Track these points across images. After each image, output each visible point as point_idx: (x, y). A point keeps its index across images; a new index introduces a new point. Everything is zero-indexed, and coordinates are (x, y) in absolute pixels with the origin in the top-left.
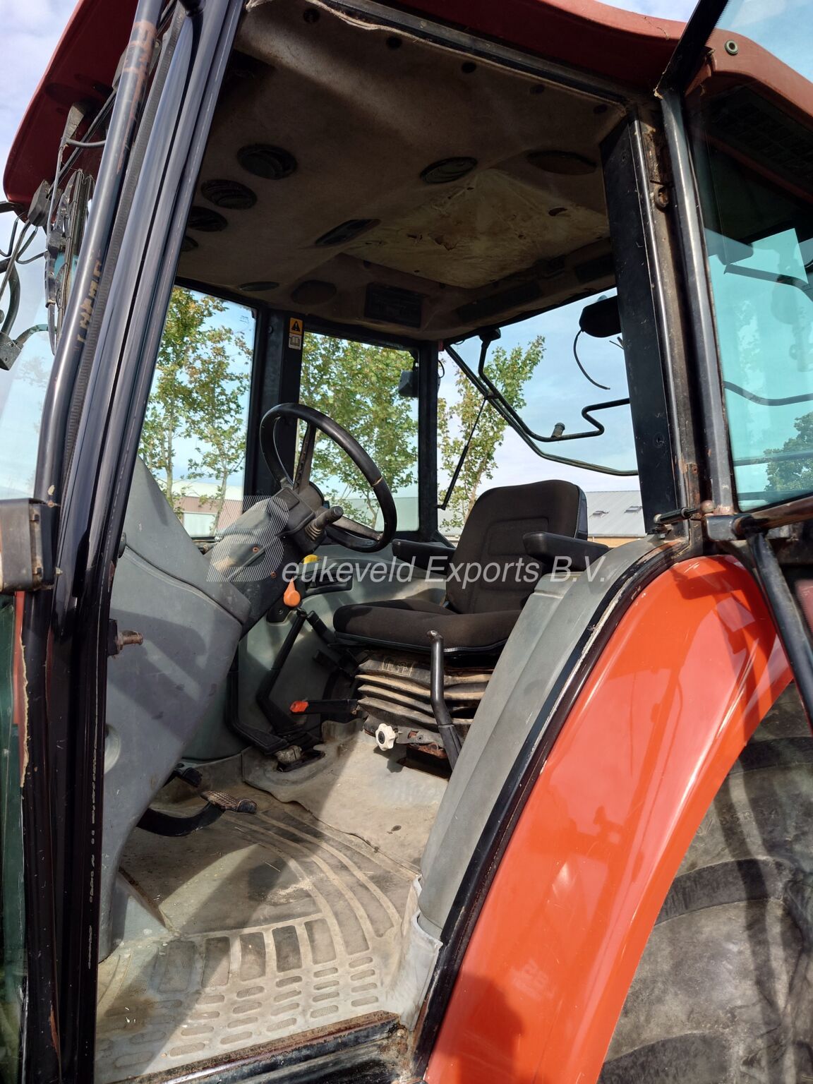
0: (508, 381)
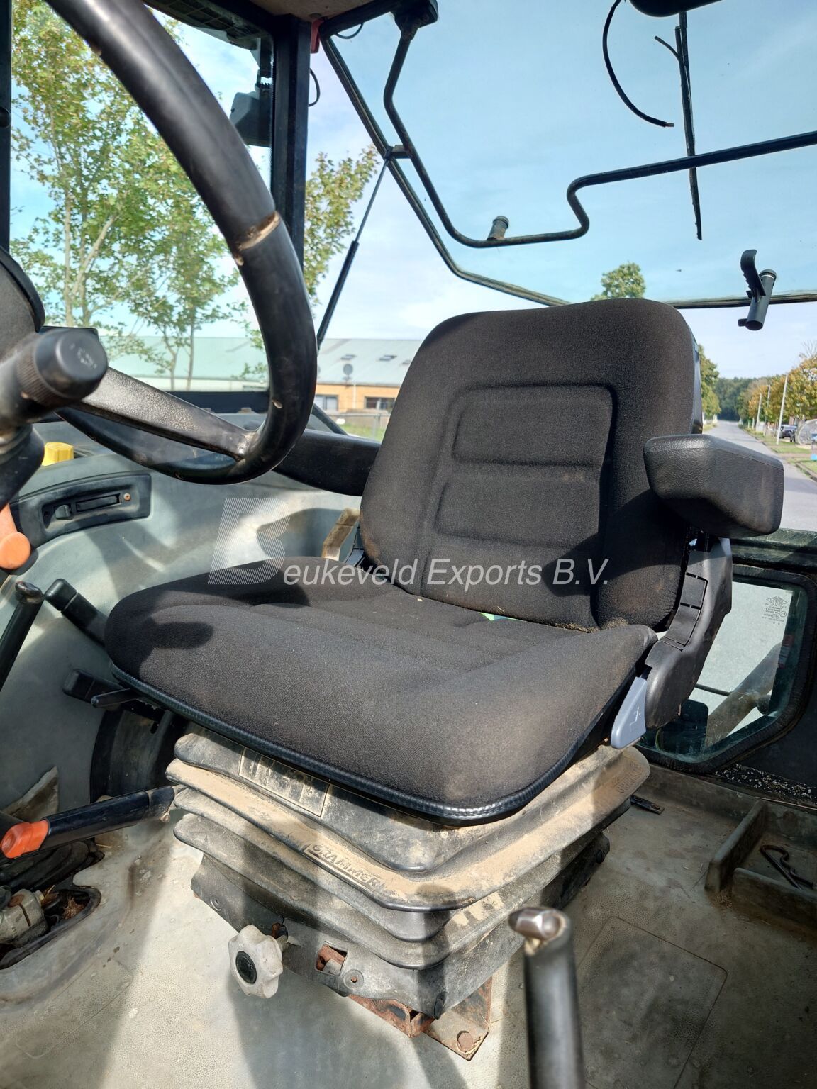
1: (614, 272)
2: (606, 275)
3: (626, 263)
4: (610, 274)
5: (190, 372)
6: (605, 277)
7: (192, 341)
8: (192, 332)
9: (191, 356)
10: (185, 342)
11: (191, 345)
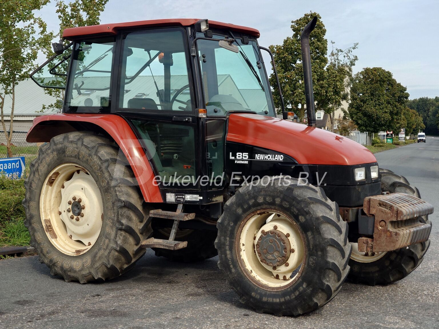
1: (300, 20)
2: (295, 22)
3: (309, 13)
4: (297, 20)
5: (12, 113)
6: (293, 24)
7: (13, 91)
8: (14, 86)
9: (13, 99)
10: (10, 91)
11: (13, 93)
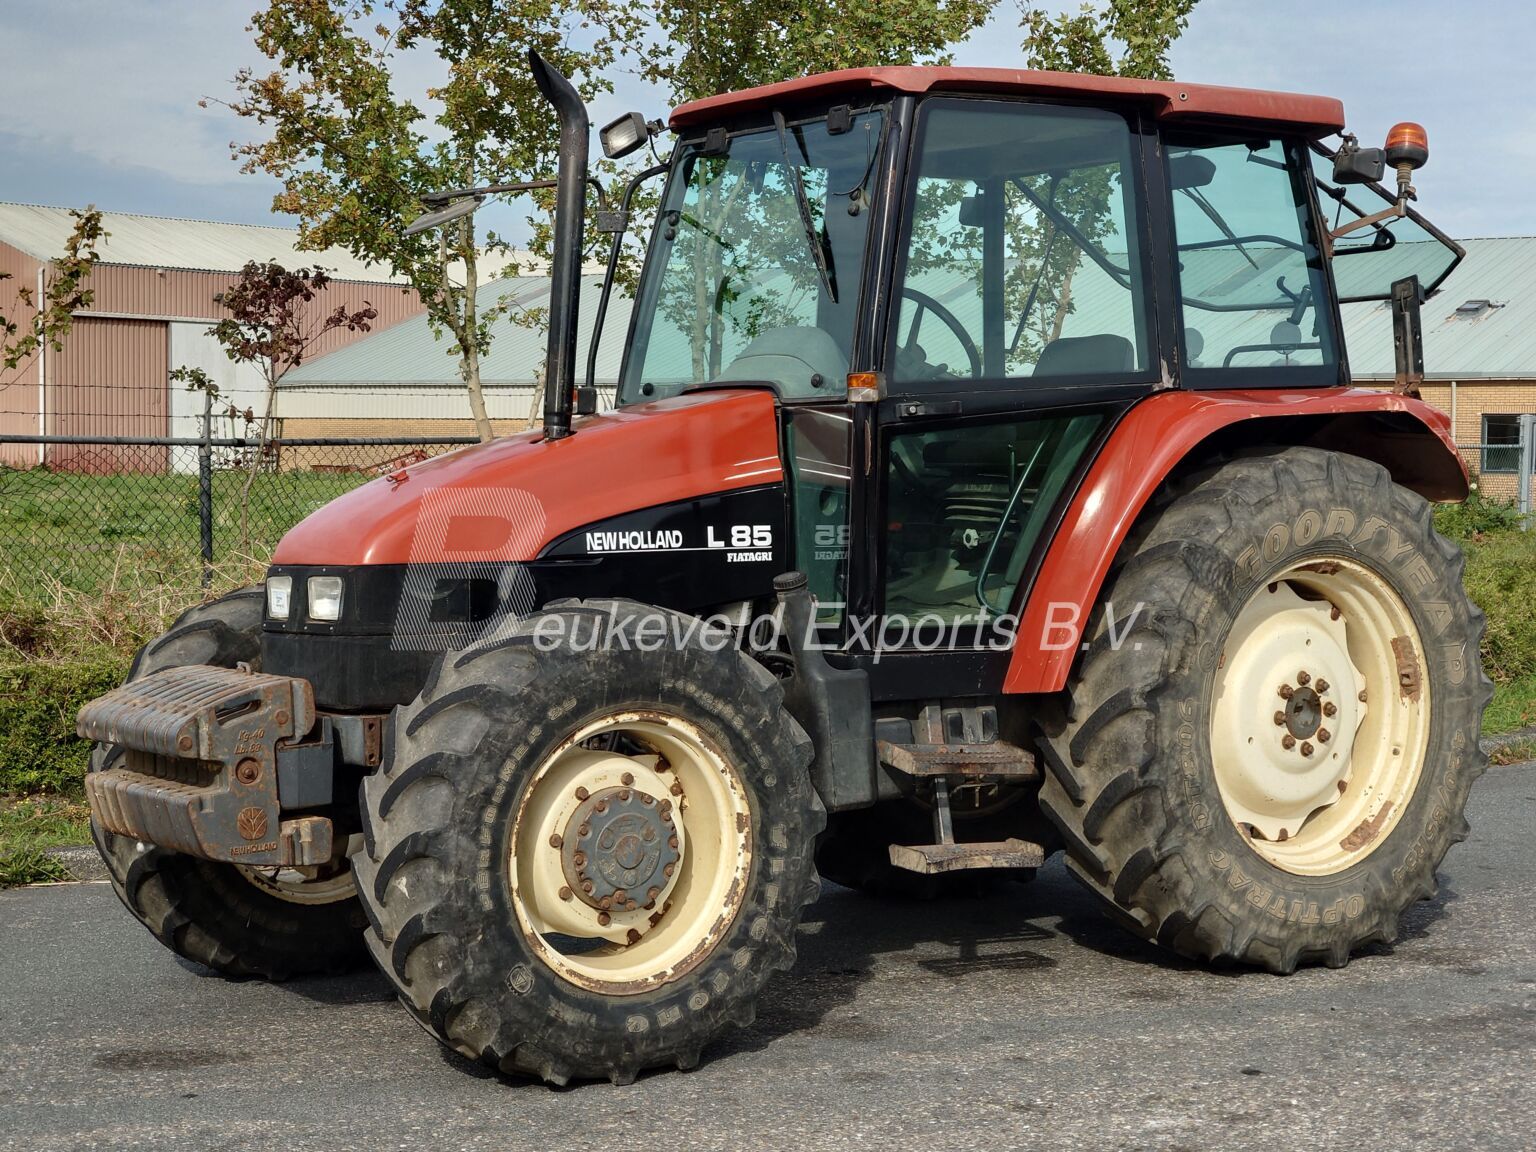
0: (1138, 40)
